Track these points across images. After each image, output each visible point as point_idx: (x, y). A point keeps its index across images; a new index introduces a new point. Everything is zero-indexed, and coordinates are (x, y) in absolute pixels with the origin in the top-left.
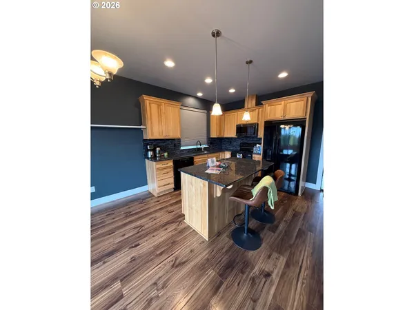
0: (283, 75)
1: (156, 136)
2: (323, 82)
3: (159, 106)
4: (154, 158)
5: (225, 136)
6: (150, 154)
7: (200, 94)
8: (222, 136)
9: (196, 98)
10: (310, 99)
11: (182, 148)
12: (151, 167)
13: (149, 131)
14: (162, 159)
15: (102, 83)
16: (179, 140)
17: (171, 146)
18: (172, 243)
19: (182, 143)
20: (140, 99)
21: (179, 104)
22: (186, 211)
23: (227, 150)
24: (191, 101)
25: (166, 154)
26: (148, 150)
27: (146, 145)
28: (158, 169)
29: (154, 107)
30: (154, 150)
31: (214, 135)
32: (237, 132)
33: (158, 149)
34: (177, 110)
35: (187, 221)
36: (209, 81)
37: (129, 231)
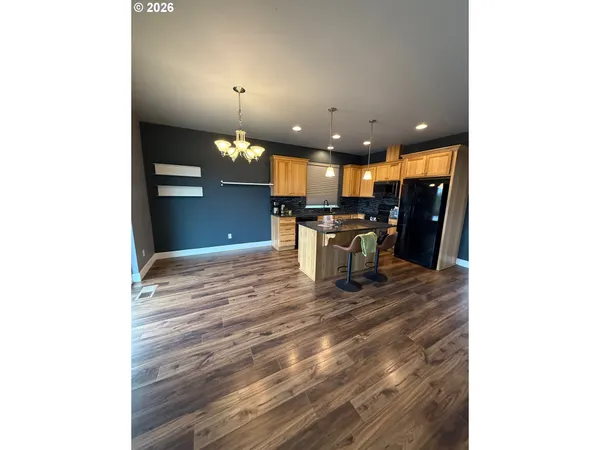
0: (422, 127)
1: (282, 193)
2: (467, 133)
3: (286, 164)
4: (279, 214)
5: (361, 195)
6: (276, 210)
7: (330, 148)
8: (357, 195)
9: (327, 151)
10: (456, 153)
11: (307, 207)
12: (276, 222)
13: (276, 188)
14: (286, 215)
15: (253, 160)
16: (305, 198)
17: (296, 204)
18: (288, 278)
19: (308, 202)
20: (271, 158)
21: (307, 161)
22: (301, 260)
23: (362, 213)
24: (321, 155)
25: (290, 212)
26: (274, 206)
27: (272, 202)
28: (282, 225)
29: (282, 165)
30: (279, 207)
31: (346, 193)
32: (374, 191)
33: (283, 206)
34: (303, 167)
35: (301, 268)
36: (336, 137)
37: (257, 267)
